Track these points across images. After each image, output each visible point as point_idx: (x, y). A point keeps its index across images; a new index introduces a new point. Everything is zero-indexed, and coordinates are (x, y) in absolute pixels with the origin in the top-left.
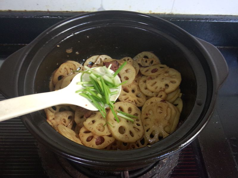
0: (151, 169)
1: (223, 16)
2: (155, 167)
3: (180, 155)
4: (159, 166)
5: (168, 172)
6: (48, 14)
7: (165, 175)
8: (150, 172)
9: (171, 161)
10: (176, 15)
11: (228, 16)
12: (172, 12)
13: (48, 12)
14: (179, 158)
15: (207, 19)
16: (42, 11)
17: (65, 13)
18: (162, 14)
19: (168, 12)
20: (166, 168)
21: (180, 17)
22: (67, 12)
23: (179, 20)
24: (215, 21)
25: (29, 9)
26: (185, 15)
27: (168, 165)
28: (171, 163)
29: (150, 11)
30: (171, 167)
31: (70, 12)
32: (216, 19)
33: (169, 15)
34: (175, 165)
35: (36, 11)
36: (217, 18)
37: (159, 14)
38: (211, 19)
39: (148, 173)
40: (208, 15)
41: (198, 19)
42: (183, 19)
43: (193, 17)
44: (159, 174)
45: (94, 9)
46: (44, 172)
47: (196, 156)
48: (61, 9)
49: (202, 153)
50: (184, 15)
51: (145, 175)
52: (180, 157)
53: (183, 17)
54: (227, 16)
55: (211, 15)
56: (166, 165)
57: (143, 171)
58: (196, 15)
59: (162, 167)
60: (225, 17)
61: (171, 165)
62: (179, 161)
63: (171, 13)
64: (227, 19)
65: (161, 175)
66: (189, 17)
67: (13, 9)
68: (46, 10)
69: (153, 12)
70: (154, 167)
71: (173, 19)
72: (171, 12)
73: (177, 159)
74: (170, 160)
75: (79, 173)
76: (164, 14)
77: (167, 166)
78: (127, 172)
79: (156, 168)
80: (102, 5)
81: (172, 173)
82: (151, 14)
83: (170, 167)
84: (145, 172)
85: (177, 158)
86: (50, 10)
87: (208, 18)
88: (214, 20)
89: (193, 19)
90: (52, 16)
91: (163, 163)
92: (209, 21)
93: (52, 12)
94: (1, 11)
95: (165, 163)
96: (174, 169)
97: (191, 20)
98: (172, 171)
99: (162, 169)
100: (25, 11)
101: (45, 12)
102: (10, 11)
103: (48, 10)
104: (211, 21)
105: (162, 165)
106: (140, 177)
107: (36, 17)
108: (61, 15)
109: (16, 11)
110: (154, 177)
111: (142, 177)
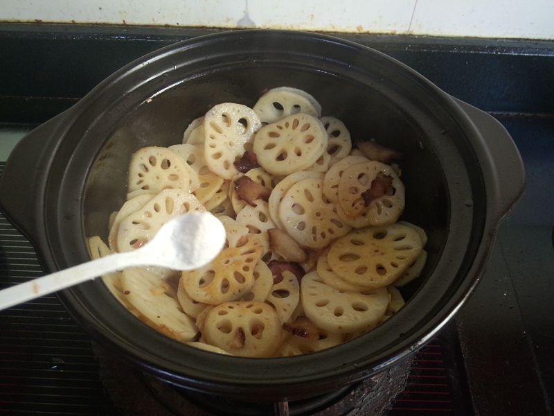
0: (344, 397)
1: (535, 42)
2: (353, 393)
3: (412, 366)
4: (362, 390)
5: (383, 405)
6: (125, 30)
7: (375, 411)
8: (341, 403)
9: (391, 379)
10: (420, 37)
11: (544, 40)
12: (411, 30)
13: (125, 26)
14: (411, 374)
15: (492, 48)
16: (111, 25)
17: (163, 30)
18: (387, 34)
19: (400, 30)
20: (379, 394)
21: (428, 43)
22: (167, 26)
23: (425, 50)
24: (512, 53)
25: (81, 19)
26: (443, 37)
27: (383, 389)
28: (391, 384)
29: (360, 28)
30: (391, 394)
31: (173, 26)
32: (513, 48)
33: (403, 36)
34: (401, 389)
35: (97, 24)
36: (516, 45)
37: (380, 34)
38: (502, 49)
39: (336, 405)
40: (496, 39)
41: (473, 47)
42: (437, 46)
43: (461, 44)
44: (362, 409)
45: (228, 20)
46: (105, 391)
47: (451, 370)
48: (153, 20)
49: (465, 363)
50: (439, 37)
51: (328, 409)
52: (412, 372)
53: (437, 42)
54: (542, 42)
55: (503, 39)
56: (380, 389)
57: (324, 401)
58: (467, 38)
59: (368, 393)
60: (536, 44)
61: (391, 389)
62: (409, 380)
64: (542, 50)
65: (365, 412)
66: (449, 43)
67: (45, 18)
68: (121, 22)
69: (365, 30)
70: (350, 392)
71: (412, 48)
72: (408, 31)
73: (405, 377)
74: (389, 378)
76: (393, 34)
77: (382, 391)
78: (286, 404)
79: (354, 395)
80: (246, 13)
81: (391, 408)
82: (360, 33)
83: (388, 393)
84: (330, 403)
85: (406, 374)
86: (129, 22)
87: (495, 44)
88: (509, 49)
89: (459, 47)
90: (132, 37)
91: (371, 384)
92: (497, 52)
93: (133, 25)
94: (19, 22)
95: (376, 383)
96: (397, 398)
97: (455, 51)
98: (392, 402)
99: (370, 398)
100: (74, 24)
101: (118, 25)
102: (38, 23)
103: (124, 21)
104: (503, 54)
105: (369, 387)
106: (317, 414)
107: (96, 36)
108: (153, 33)
109: (53, 23)
110: (350, 414)
111: (322, 413)
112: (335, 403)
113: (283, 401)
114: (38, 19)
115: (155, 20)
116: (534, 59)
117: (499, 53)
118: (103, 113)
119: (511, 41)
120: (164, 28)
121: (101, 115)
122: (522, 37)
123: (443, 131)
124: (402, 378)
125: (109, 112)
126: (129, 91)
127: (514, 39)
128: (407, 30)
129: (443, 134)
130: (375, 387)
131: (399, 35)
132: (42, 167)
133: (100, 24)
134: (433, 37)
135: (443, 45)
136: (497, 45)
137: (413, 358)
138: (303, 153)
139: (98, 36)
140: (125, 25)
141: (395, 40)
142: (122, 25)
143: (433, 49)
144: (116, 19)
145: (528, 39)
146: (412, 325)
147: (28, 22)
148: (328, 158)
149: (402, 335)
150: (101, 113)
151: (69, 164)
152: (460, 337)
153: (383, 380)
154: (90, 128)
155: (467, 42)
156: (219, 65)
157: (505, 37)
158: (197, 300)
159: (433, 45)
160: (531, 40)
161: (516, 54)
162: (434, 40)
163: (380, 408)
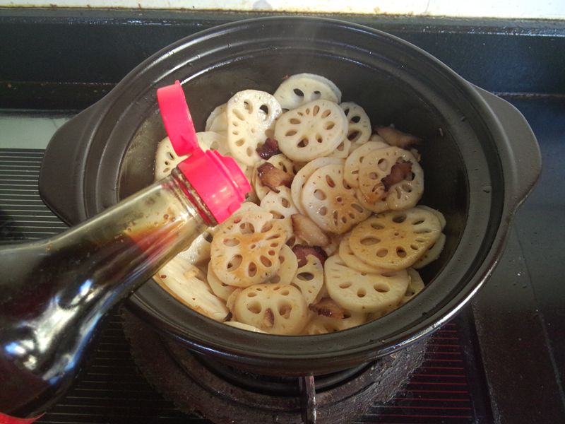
0: (364, 371)
1: (553, 22)
2: (372, 369)
3: (428, 343)
4: (382, 365)
5: (401, 379)
6: (140, 14)
7: (394, 385)
8: (361, 377)
9: (409, 356)
10: (438, 18)
11: (563, 21)
12: (428, 11)
13: (140, 10)
14: (427, 351)
15: (509, 29)
16: (127, 9)
18: (404, 15)
19: (418, 11)
20: (397, 370)
21: (446, 24)
22: (182, 9)
23: (443, 32)
24: (530, 34)
25: (97, 2)
26: (461, 18)
27: (401, 365)
28: (409, 360)
29: (377, 9)
30: (409, 369)
31: (189, 10)
32: (531, 28)
33: (421, 17)
34: (417, 365)
35: (112, 8)
36: (534, 26)
37: (398, 16)
38: (520, 30)
39: (356, 380)
40: (514, 19)
41: (491, 29)
42: (454, 27)
43: (478, 25)
44: (381, 383)
45: (244, 3)
46: (137, 369)
47: (466, 347)
48: (169, 3)
49: (480, 340)
50: (457, 18)
51: (349, 383)
52: (429, 349)
53: (455, 24)
54: (560, 23)
55: (521, 19)
56: (398, 364)
57: (345, 376)
58: (484, 19)
59: (387, 368)
60: (554, 24)
61: (409, 365)
62: (426, 356)
63: (426, 14)
64: (560, 30)
65: (384, 386)
67: (60, 2)
68: (136, 6)
69: (382, 11)
70: (371, 366)
71: (429, 29)
72: (426, 12)
73: (422, 353)
74: (407, 354)
75: (209, 374)
76: (410, 16)
77: (400, 366)
78: (312, 378)
79: (374, 371)
81: (409, 383)
82: (378, 15)
83: (406, 368)
84: (351, 378)
85: (423, 351)
86: (144, 5)
87: (513, 25)
88: (527, 30)
89: (476, 28)
90: (148, 20)
91: (390, 360)
92: (514, 33)
93: (148, 9)
94: (34, 7)
95: (394, 359)
96: (414, 373)
97: (473, 32)
98: (410, 377)
99: (389, 373)
100: (89, 9)
101: (133, 9)
102: (53, 8)
103: (139, 5)
104: (521, 35)
105: (388, 363)
106: (339, 388)
107: (112, 21)
108: (169, 16)
109: (68, 7)
110: (370, 388)
111: (343, 388)
112: (356, 378)
113: (310, 375)
114: (54, 3)
115: (171, 3)
116: (552, 40)
117: (517, 34)
118: (132, 104)
119: (530, 22)
120: (180, 12)
121: (130, 106)
122: (540, 17)
123: (463, 118)
124: (419, 354)
125: (137, 103)
126: (156, 81)
127: (531, 19)
128: (424, 11)
129: (463, 121)
130: (393, 363)
131: (417, 16)
133: (115, 8)
134: (450, 18)
135: (460, 26)
136: (515, 26)
138: (324, 140)
139: (114, 20)
140: (140, 8)
141: (412, 21)
142: (138, 9)
143: (451, 31)
144: (131, 3)
145: (546, 20)
146: (434, 304)
147: (43, 7)
148: (348, 144)
149: (424, 314)
150: (130, 104)
151: (103, 155)
152: (475, 315)
153: (401, 356)
154: (120, 119)
155: (484, 23)
156: (242, 52)
157: (522, 17)
158: (226, 283)
159: (450, 27)
160: (549, 20)
161: (534, 35)
162: (452, 21)
163: (398, 382)
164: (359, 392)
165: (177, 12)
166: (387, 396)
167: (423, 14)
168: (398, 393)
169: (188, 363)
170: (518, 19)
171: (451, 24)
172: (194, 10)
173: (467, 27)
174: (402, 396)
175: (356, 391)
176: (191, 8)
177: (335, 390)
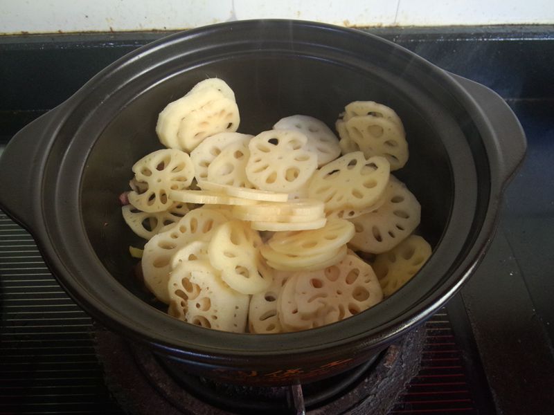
0: (358, 384)
1: (519, 27)
2: (366, 380)
3: (424, 350)
4: (376, 376)
5: (398, 390)
6: (112, 37)
7: (390, 397)
8: (355, 391)
9: (404, 365)
10: (407, 28)
11: (528, 25)
12: (397, 22)
13: (112, 33)
14: (423, 358)
15: (478, 35)
16: (98, 32)
17: (151, 35)
18: (374, 27)
19: (386, 22)
20: (393, 380)
21: (415, 33)
22: (154, 31)
23: (412, 41)
24: (498, 39)
25: (68, 28)
26: (428, 27)
28: (404, 369)
29: (346, 22)
30: (405, 379)
31: (160, 31)
32: (499, 33)
33: (390, 28)
34: (415, 375)
35: (83, 32)
36: (502, 31)
37: (367, 27)
38: (488, 35)
39: (350, 394)
40: (481, 26)
41: (459, 35)
42: (424, 36)
43: (447, 32)
44: (377, 396)
45: (216, 21)
46: (111, 396)
47: (463, 351)
48: (140, 25)
49: (478, 344)
50: (425, 28)
51: (343, 398)
52: (424, 356)
53: (424, 32)
54: (526, 27)
55: (488, 25)
56: (393, 375)
57: (338, 389)
58: (452, 27)
59: (382, 379)
60: (521, 28)
61: (405, 374)
62: (422, 364)
63: (395, 25)
64: (527, 35)
65: (381, 398)
67: (31, 29)
68: (108, 29)
69: (351, 24)
70: (364, 378)
71: (399, 39)
72: (395, 23)
73: (418, 361)
74: (402, 363)
75: (190, 398)
76: (380, 27)
77: (396, 376)
79: (368, 382)
80: (233, 13)
81: (406, 394)
83: (402, 378)
84: (344, 392)
85: (418, 358)
86: (116, 29)
88: (495, 35)
89: (445, 36)
90: (120, 42)
91: (385, 370)
92: (483, 38)
93: (120, 32)
94: (5, 35)
95: (389, 369)
96: (411, 383)
97: (442, 40)
98: (407, 388)
99: (385, 385)
100: (61, 34)
101: (105, 32)
102: (25, 35)
103: (111, 28)
104: (490, 40)
105: (383, 373)
106: (332, 404)
107: (84, 45)
108: (141, 38)
109: (39, 34)
110: (365, 402)
111: (336, 403)
112: (349, 391)
113: (296, 384)
114: (25, 31)
115: (142, 25)
116: (520, 43)
117: (485, 39)
119: (496, 27)
122: (506, 23)
124: (415, 362)
127: (498, 25)
128: (393, 22)
130: (388, 373)
131: (386, 27)
132: (38, 160)
133: (87, 33)
134: (419, 27)
135: (429, 35)
136: (483, 32)
137: (425, 342)
139: (86, 44)
140: (112, 31)
141: (382, 32)
142: (109, 32)
143: (421, 39)
144: (103, 27)
145: (512, 25)
147: (14, 35)
152: (470, 318)
153: (396, 365)
155: (453, 30)
157: (489, 24)
159: (419, 35)
160: (516, 25)
161: (502, 39)
162: (421, 30)
163: (395, 393)
164: (354, 406)
165: (149, 33)
166: (384, 410)
167: (393, 25)
168: (396, 406)
169: (166, 386)
170: (485, 26)
171: (419, 32)
172: (166, 31)
173: (437, 34)
174: (401, 409)
175: (350, 405)
176: (163, 29)
177: (328, 406)
